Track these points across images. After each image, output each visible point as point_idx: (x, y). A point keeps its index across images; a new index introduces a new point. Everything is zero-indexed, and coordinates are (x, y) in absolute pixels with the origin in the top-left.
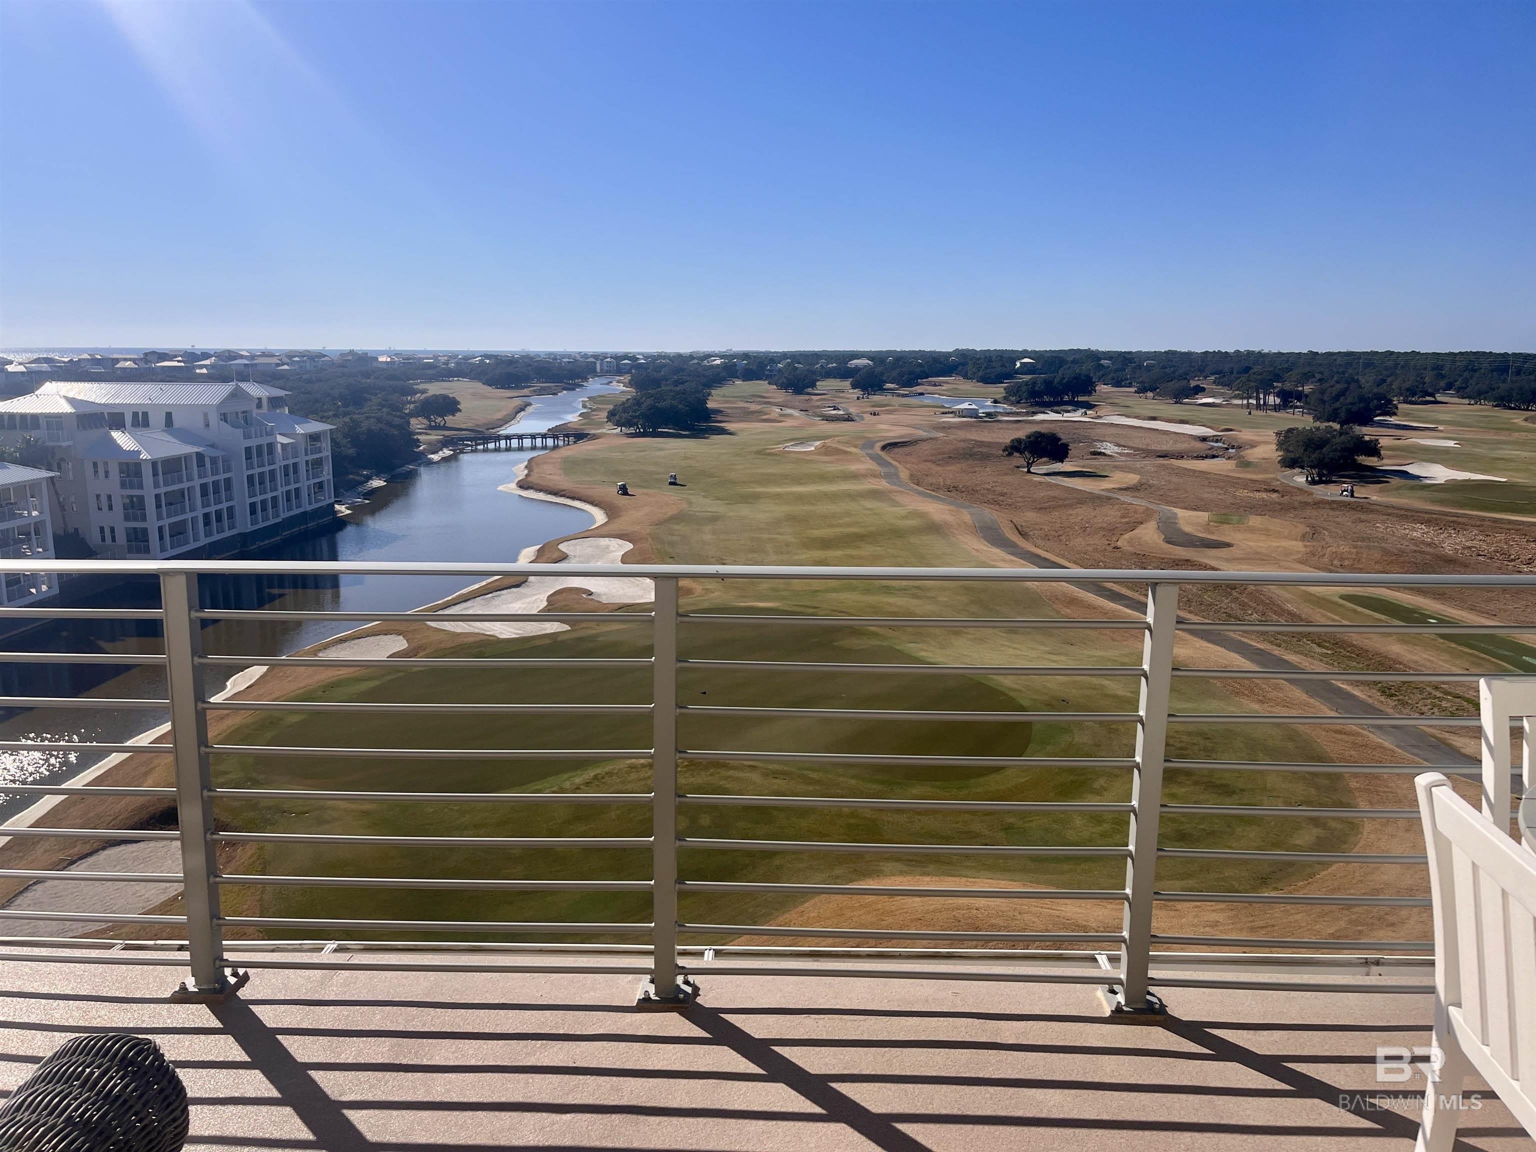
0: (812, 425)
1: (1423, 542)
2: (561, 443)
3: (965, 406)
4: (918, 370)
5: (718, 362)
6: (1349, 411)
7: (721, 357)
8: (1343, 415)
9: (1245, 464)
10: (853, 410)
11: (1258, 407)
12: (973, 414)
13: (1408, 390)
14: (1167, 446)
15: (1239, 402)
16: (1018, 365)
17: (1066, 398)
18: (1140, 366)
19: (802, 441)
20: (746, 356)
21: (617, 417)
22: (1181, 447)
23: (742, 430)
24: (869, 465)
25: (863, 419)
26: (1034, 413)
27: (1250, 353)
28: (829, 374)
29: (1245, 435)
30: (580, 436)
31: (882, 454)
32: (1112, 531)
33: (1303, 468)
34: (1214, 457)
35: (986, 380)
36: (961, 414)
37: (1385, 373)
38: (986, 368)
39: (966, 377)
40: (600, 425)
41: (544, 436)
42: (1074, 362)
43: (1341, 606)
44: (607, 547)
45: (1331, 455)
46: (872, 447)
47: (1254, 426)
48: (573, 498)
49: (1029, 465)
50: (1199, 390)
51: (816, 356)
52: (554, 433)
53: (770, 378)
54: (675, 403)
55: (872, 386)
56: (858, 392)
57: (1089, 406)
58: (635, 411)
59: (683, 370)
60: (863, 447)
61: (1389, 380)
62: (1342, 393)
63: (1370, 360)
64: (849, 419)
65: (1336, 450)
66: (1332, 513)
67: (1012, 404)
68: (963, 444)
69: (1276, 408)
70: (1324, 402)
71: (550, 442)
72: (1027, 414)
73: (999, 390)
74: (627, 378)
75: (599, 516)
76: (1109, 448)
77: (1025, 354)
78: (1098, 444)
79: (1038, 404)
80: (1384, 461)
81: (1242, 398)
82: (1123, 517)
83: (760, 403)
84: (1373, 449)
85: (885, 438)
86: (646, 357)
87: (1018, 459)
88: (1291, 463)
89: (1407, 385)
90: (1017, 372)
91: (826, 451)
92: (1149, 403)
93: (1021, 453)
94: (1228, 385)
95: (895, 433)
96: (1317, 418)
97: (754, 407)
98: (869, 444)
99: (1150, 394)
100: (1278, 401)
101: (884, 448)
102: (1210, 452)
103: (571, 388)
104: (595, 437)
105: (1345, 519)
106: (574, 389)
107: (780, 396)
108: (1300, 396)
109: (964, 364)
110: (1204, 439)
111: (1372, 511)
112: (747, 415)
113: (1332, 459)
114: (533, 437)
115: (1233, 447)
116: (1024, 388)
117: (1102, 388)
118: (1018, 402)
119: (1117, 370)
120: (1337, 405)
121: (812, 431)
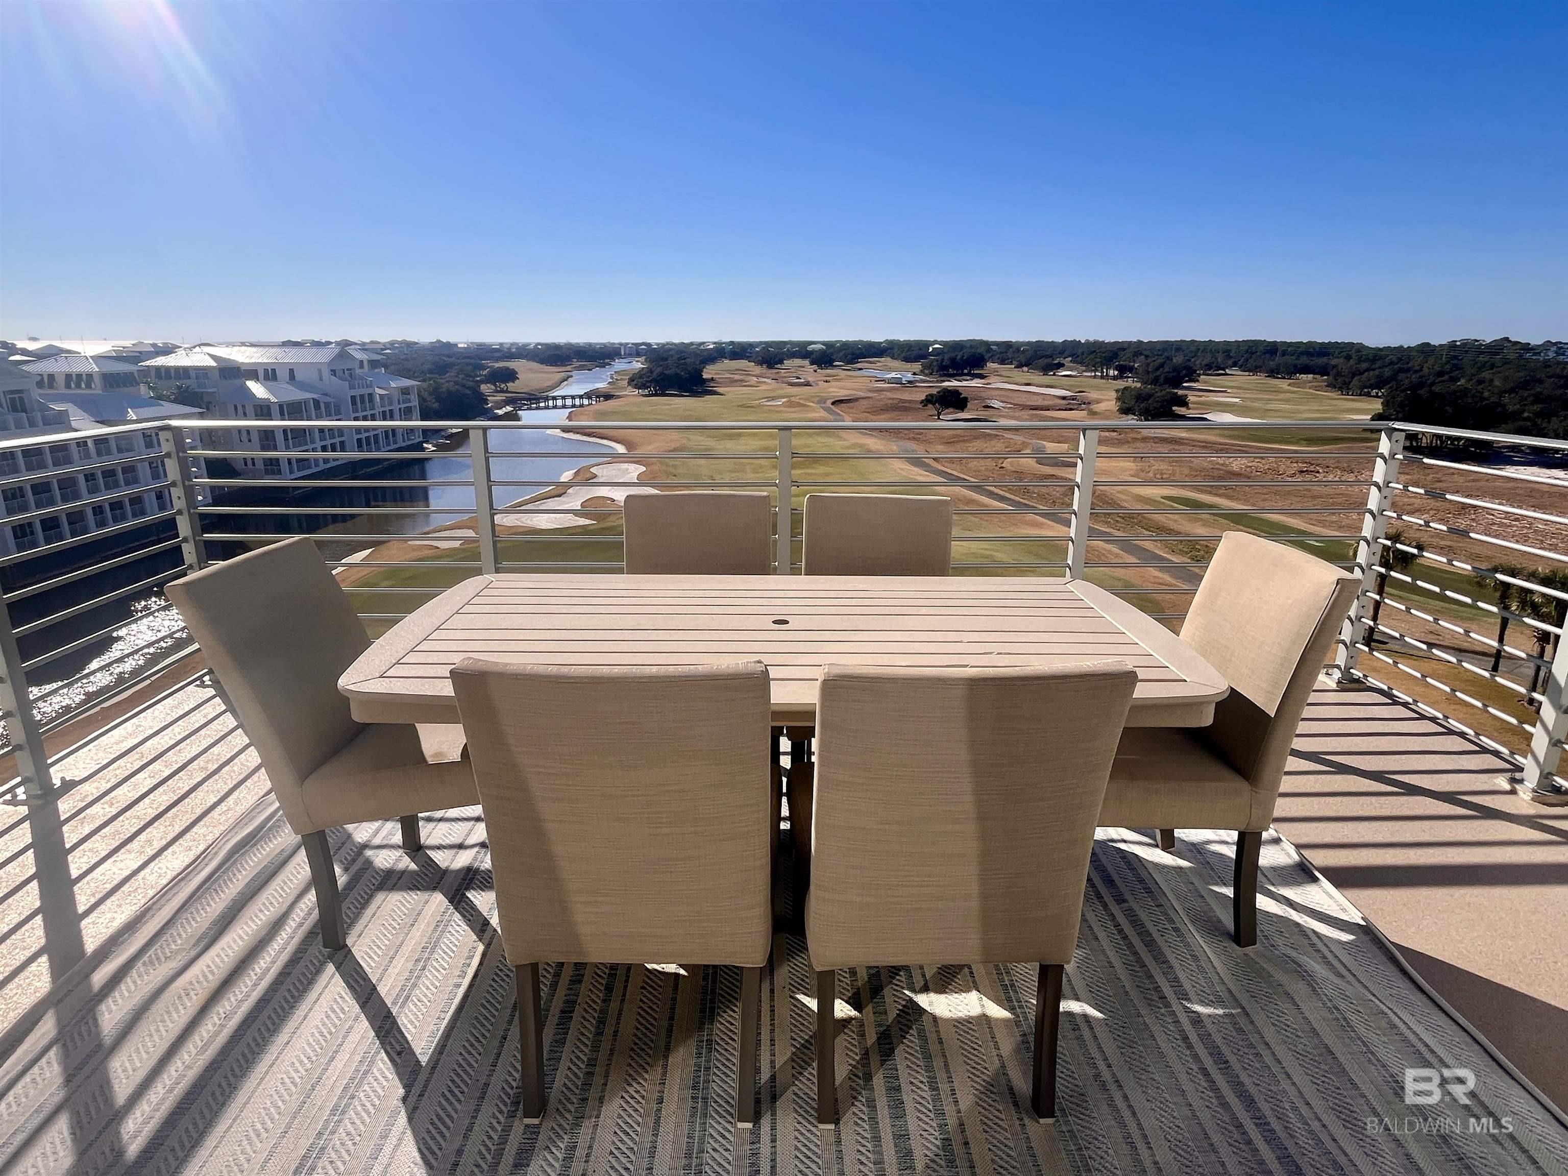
0: (783, 389)
1: (1218, 463)
2: (594, 403)
3: (893, 375)
4: (858, 352)
5: (711, 346)
6: (1166, 377)
7: (715, 343)
8: (1161, 380)
9: (1093, 414)
10: (810, 379)
11: (1102, 377)
12: (898, 381)
13: (1206, 365)
14: (1039, 402)
15: (1089, 374)
16: (931, 349)
17: (966, 371)
18: (1018, 350)
19: (773, 399)
20: (732, 343)
21: (635, 382)
22: (1046, 403)
23: (728, 392)
24: (823, 414)
25: (817, 384)
26: (944, 381)
27: (1096, 342)
28: (793, 355)
29: (1093, 395)
30: (608, 397)
31: (833, 407)
32: (998, 458)
33: (1134, 414)
34: (1071, 409)
35: (907, 360)
36: (889, 381)
37: (1190, 355)
38: (908, 351)
39: (893, 358)
40: (624, 389)
41: (581, 397)
42: (971, 347)
43: (1163, 503)
44: (627, 469)
45: (1155, 405)
46: (825, 403)
47: (1098, 388)
48: (602, 438)
49: (939, 414)
50: (1060, 366)
51: (785, 343)
52: (588, 395)
53: (749, 359)
54: (678, 372)
55: (825, 363)
56: (815, 367)
57: (982, 377)
58: (649, 377)
59: (684, 352)
60: (819, 402)
61: (1193, 360)
62: (1162, 365)
63: (1179, 346)
64: (807, 384)
65: (1157, 401)
66: (1154, 445)
67: (926, 375)
68: (891, 401)
69: (1115, 378)
70: (1148, 373)
71: (586, 402)
72: (937, 382)
73: (917, 366)
74: (642, 359)
75: (621, 449)
76: (996, 404)
77: (936, 342)
78: (988, 401)
79: (945, 375)
80: (1190, 411)
81: (1092, 371)
82: (1006, 447)
83: (741, 375)
84: (1183, 402)
85: (835, 397)
86: (658, 344)
87: (931, 410)
88: (1125, 411)
89: (1205, 362)
90: (931, 354)
91: (791, 404)
92: (1025, 375)
93: (934, 404)
94: (1081, 363)
95: (841, 394)
96: (1143, 383)
97: (737, 377)
98: (822, 401)
99: (1025, 369)
100: (1116, 373)
101: (833, 403)
102: (1068, 407)
103: (603, 366)
104: (619, 397)
105: (1164, 448)
106: (604, 367)
107: (758, 370)
108: (1131, 369)
109: (892, 349)
110: (1064, 398)
111: (1182, 444)
112: (733, 382)
113: (1156, 408)
114: (573, 397)
115: (1084, 403)
116: (935, 364)
117: (991, 365)
118: (931, 374)
119: (1001, 353)
120: (1158, 373)
121: (780, 392)
